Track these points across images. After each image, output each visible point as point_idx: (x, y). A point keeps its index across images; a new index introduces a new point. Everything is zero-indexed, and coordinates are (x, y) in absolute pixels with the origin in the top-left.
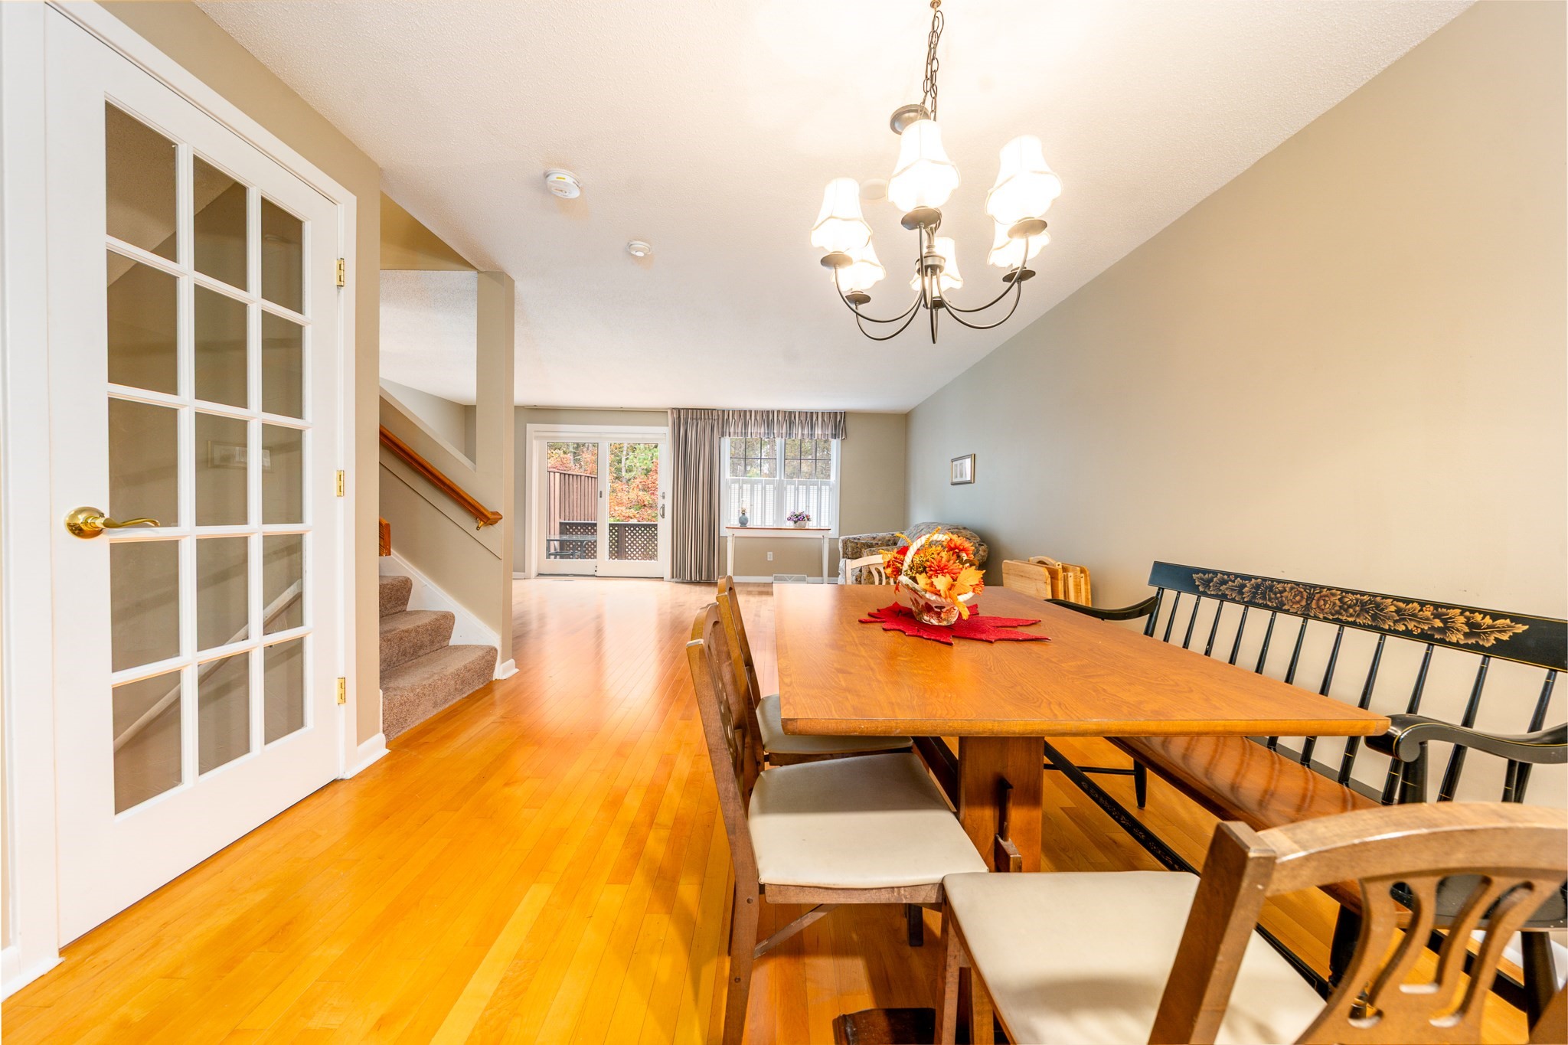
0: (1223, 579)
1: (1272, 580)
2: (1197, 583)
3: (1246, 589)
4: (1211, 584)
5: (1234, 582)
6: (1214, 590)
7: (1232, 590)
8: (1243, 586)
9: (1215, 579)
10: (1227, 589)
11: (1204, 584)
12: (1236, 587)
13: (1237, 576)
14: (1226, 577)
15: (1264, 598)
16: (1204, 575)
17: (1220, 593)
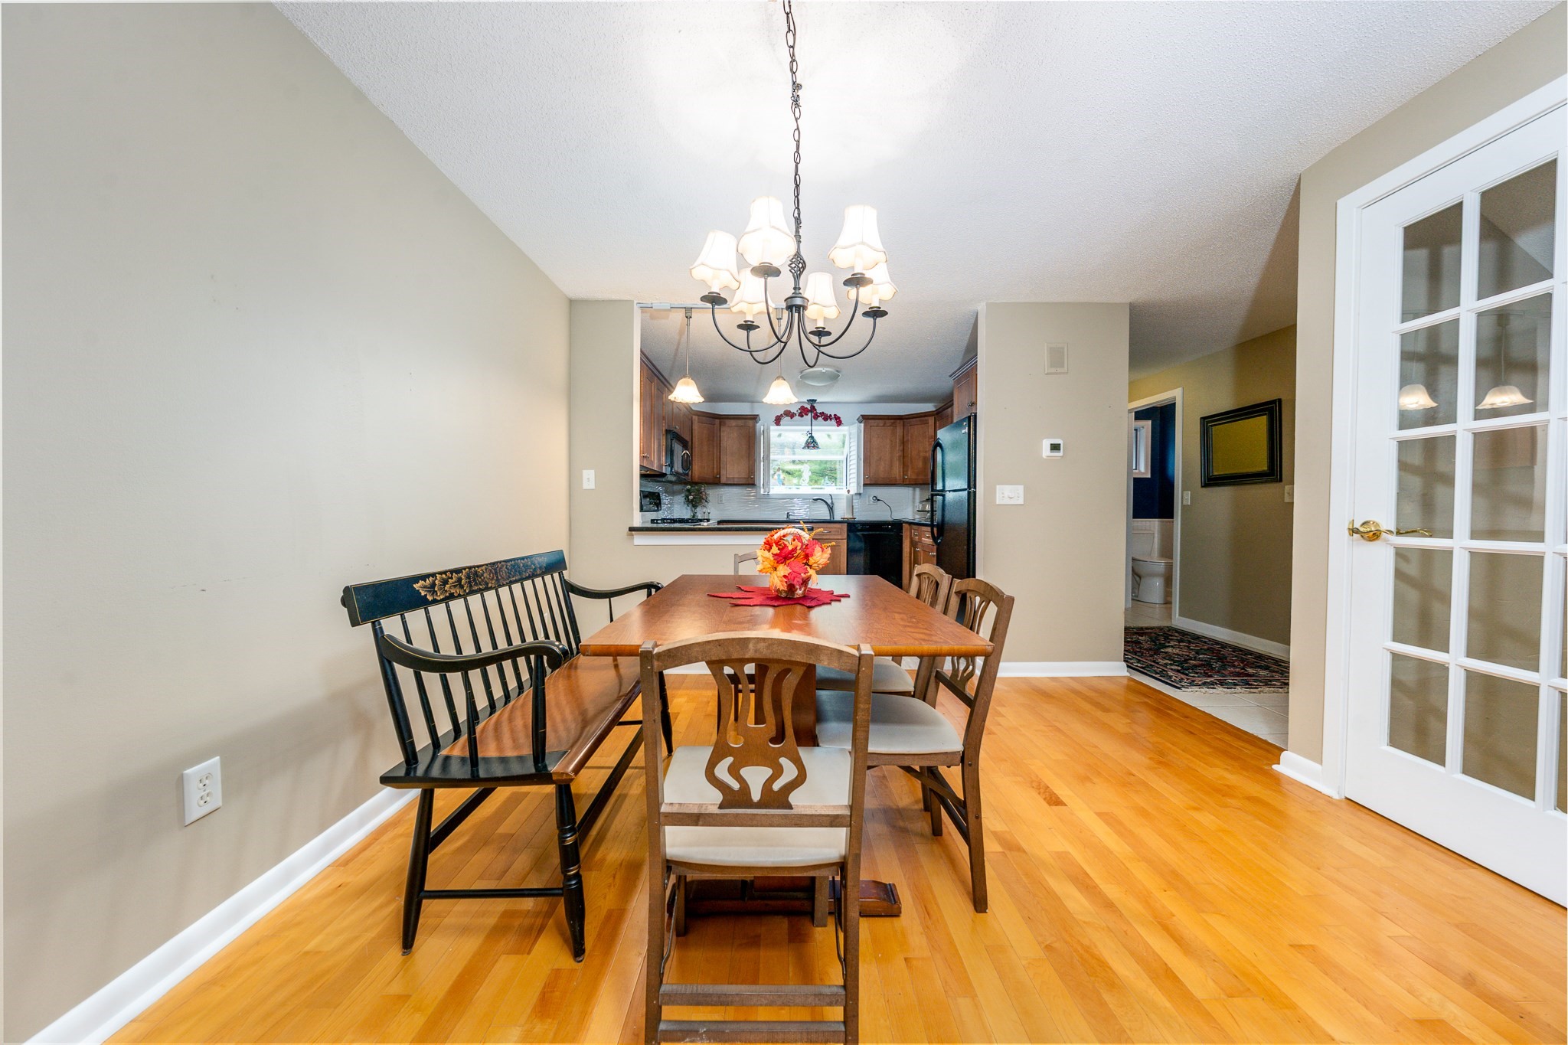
0: (443, 579)
1: (474, 567)
2: (423, 594)
3: (463, 582)
4: (436, 589)
5: (452, 578)
6: (441, 594)
7: (455, 586)
8: (460, 580)
9: (437, 582)
10: (450, 587)
11: (430, 591)
12: (455, 582)
13: (452, 571)
14: (444, 576)
15: (476, 584)
16: (425, 581)
17: (447, 595)
